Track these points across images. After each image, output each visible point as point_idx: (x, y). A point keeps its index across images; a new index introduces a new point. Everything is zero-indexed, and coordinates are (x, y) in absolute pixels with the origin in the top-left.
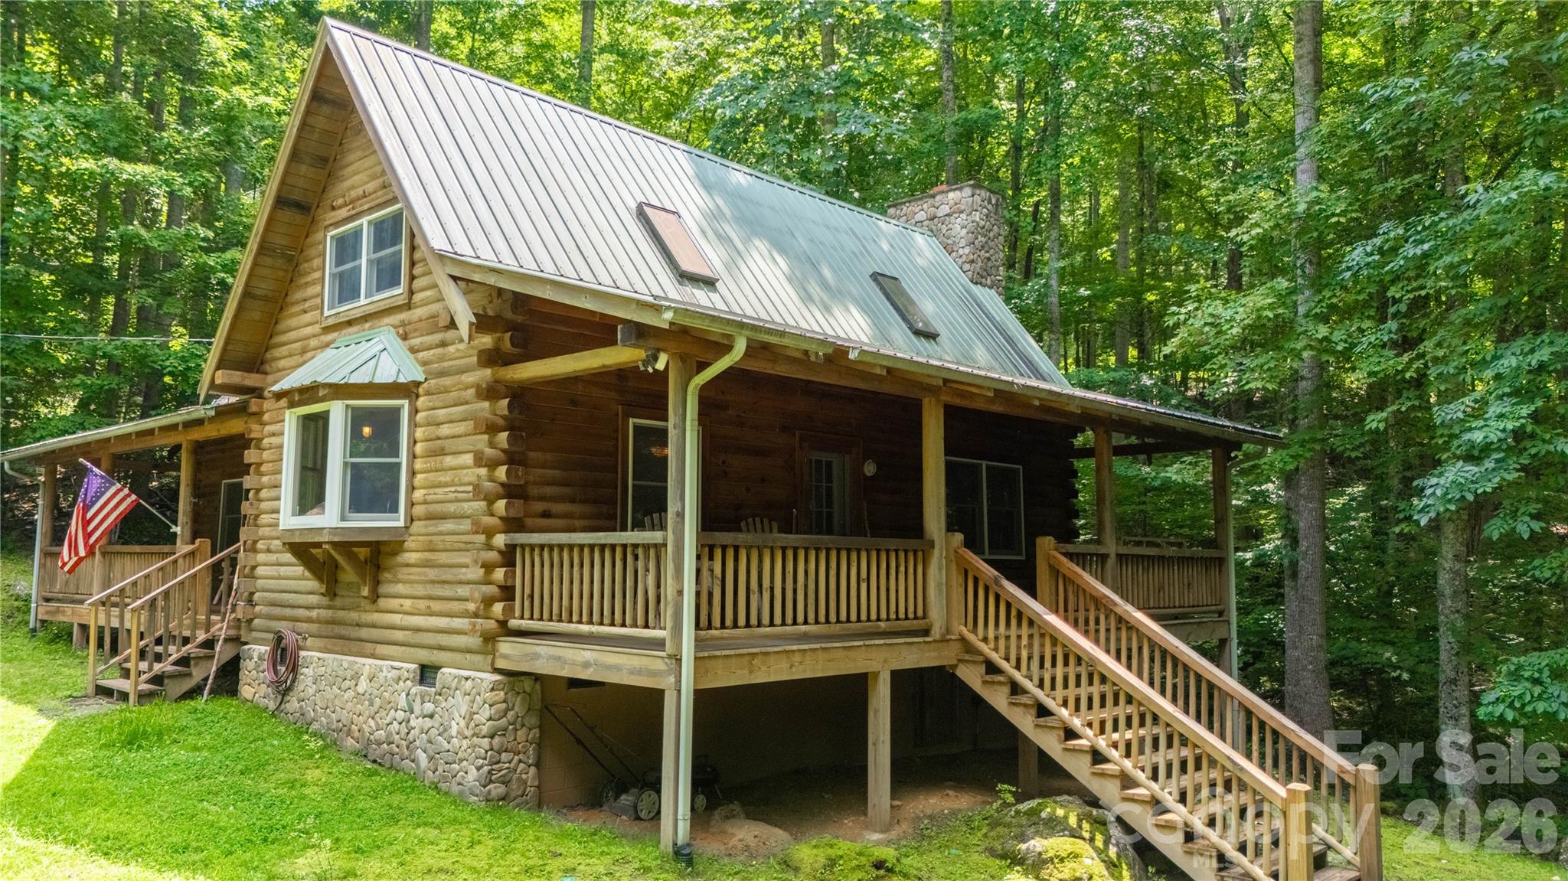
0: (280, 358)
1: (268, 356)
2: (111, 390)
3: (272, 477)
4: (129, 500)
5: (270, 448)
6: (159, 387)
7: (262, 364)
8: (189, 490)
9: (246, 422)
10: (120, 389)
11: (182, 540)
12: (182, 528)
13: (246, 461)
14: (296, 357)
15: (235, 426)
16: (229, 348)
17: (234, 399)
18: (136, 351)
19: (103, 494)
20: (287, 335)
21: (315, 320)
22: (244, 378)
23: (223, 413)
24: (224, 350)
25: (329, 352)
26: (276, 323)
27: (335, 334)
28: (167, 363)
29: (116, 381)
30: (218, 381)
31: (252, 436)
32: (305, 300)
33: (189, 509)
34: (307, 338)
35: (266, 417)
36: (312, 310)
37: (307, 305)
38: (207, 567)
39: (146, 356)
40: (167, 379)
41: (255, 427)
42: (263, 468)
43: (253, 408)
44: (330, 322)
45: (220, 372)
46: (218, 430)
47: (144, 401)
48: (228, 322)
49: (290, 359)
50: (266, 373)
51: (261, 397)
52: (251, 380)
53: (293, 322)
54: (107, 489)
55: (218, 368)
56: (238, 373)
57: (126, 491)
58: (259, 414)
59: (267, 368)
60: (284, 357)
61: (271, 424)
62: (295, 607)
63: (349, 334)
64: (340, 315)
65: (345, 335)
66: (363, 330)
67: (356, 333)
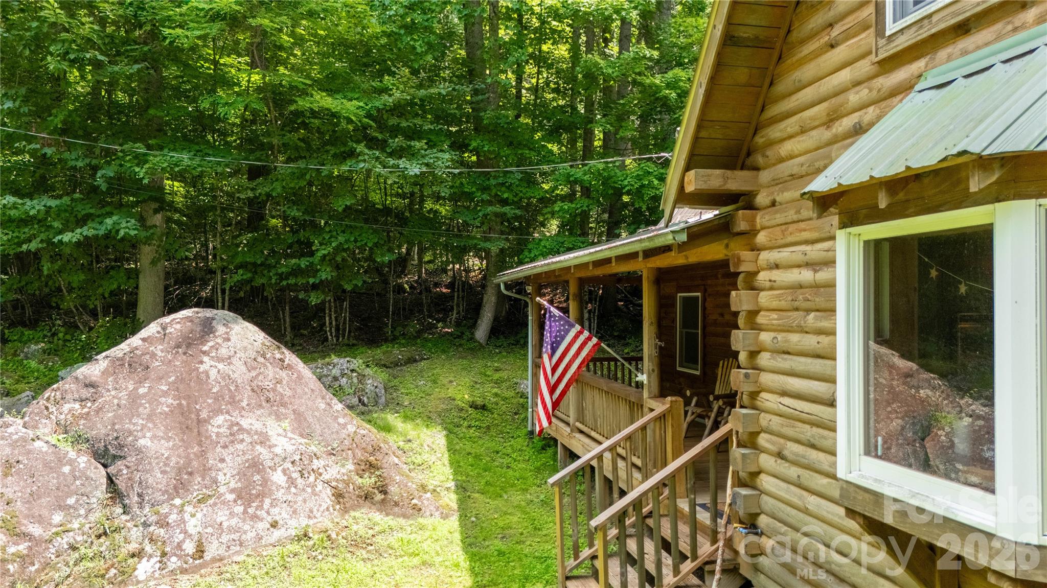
0: (782, 140)
1: (760, 140)
2: (584, 212)
3: (780, 336)
4: (590, 344)
5: (771, 288)
6: (619, 205)
7: (749, 154)
8: (654, 329)
9: (727, 246)
10: (589, 210)
11: (650, 392)
12: (649, 377)
13: (733, 309)
14: (814, 133)
15: (712, 252)
16: (703, 134)
17: (709, 215)
18: (600, 174)
19: (563, 338)
20: (794, 98)
21: (863, 49)
22: (726, 179)
23: (698, 234)
24: (696, 139)
25: (913, 101)
26: (771, 84)
27: (920, 64)
28: (626, 182)
29: (586, 204)
30: (689, 188)
31: (742, 269)
32: (831, 25)
33: (655, 353)
34: (842, 91)
35: (761, 238)
36: (847, 39)
37: (836, 31)
38: (685, 466)
39: (610, 177)
40: (626, 199)
41: (746, 255)
42: (761, 319)
43: (742, 225)
44: (903, 42)
45: (691, 174)
46: (687, 258)
47: (609, 217)
48: (702, 91)
49: (803, 138)
50: (757, 169)
51: (751, 206)
52: (736, 181)
53: (808, 71)
54: (567, 332)
55: (687, 168)
56: (718, 172)
57: (586, 334)
58: (751, 233)
59: (760, 160)
60: (790, 137)
61: (771, 248)
62: (846, 582)
63: (965, 53)
64: (935, 18)
65: (949, 58)
66: (1015, 30)
67: (987, 44)
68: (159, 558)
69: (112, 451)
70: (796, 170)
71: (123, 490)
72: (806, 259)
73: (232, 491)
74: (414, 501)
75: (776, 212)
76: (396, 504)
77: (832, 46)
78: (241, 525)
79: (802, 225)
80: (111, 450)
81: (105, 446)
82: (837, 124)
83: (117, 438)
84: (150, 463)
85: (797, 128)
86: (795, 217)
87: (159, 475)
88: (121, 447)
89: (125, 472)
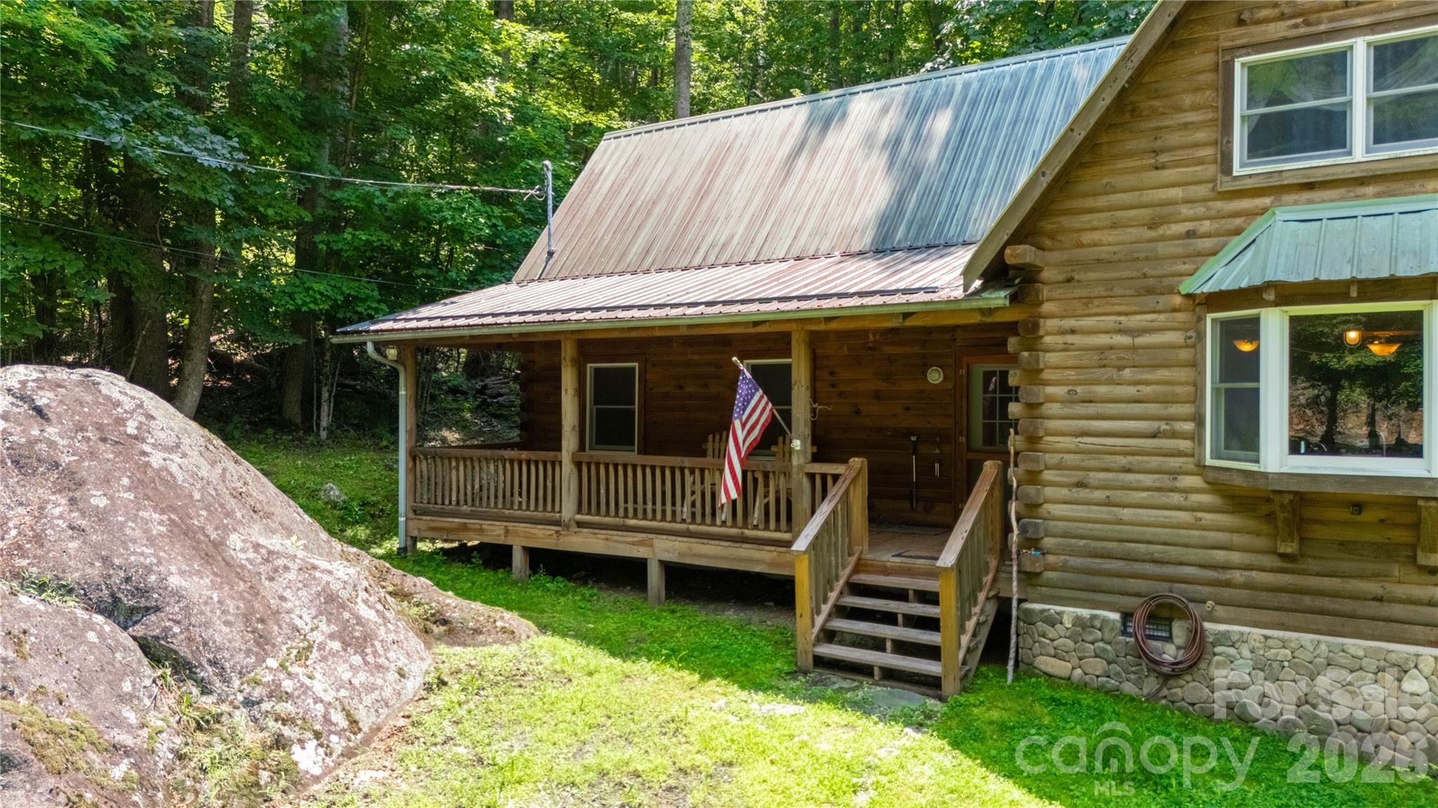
0: (1083, 230)
3: (1079, 390)
11: (802, 458)
12: (803, 444)
14: (1130, 230)
21: (1197, 178)
22: (1036, 256)
27: (1262, 201)
30: (1015, 261)
32: (1158, 153)
34: (1172, 203)
35: (1050, 308)
36: (1179, 166)
37: (1163, 158)
42: (1051, 376)
44: (1250, 183)
49: (1115, 232)
50: (1045, 249)
52: (1039, 258)
53: (1121, 182)
54: (753, 397)
56: (1033, 249)
58: (1039, 304)
59: (1045, 241)
60: (1097, 229)
61: (1063, 317)
62: (1168, 563)
63: (1310, 202)
64: (1284, 175)
65: (1296, 203)
66: (1357, 197)
67: (1332, 201)
68: (315, 742)
69: (129, 602)
70: (1104, 256)
71: (190, 656)
72: (1118, 326)
73: (332, 636)
74: (499, 624)
75: (1074, 287)
76: (477, 631)
77: (1157, 168)
78: (371, 679)
79: (1114, 300)
80: (125, 600)
81: (113, 595)
82: (1165, 227)
83: (128, 580)
84: (202, 613)
85: (1107, 223)
86: (1104, 294)
87: (225, 629)
88: (143, 592)
89: (176, 630)
